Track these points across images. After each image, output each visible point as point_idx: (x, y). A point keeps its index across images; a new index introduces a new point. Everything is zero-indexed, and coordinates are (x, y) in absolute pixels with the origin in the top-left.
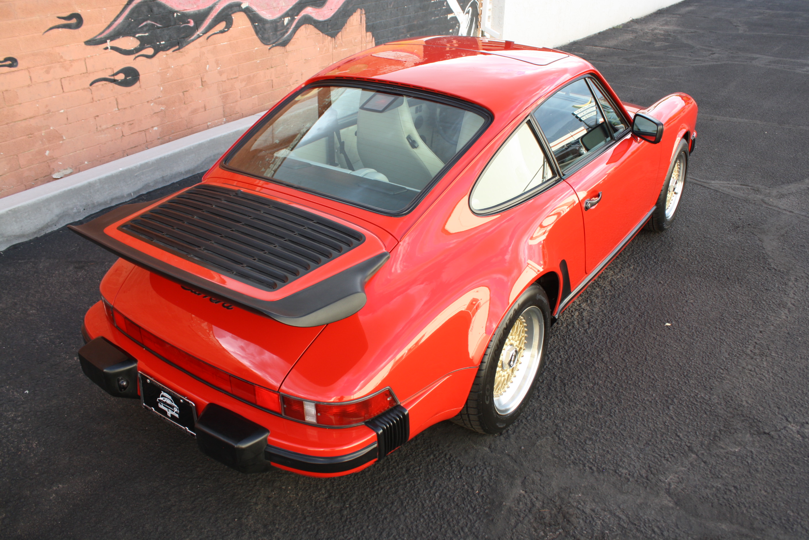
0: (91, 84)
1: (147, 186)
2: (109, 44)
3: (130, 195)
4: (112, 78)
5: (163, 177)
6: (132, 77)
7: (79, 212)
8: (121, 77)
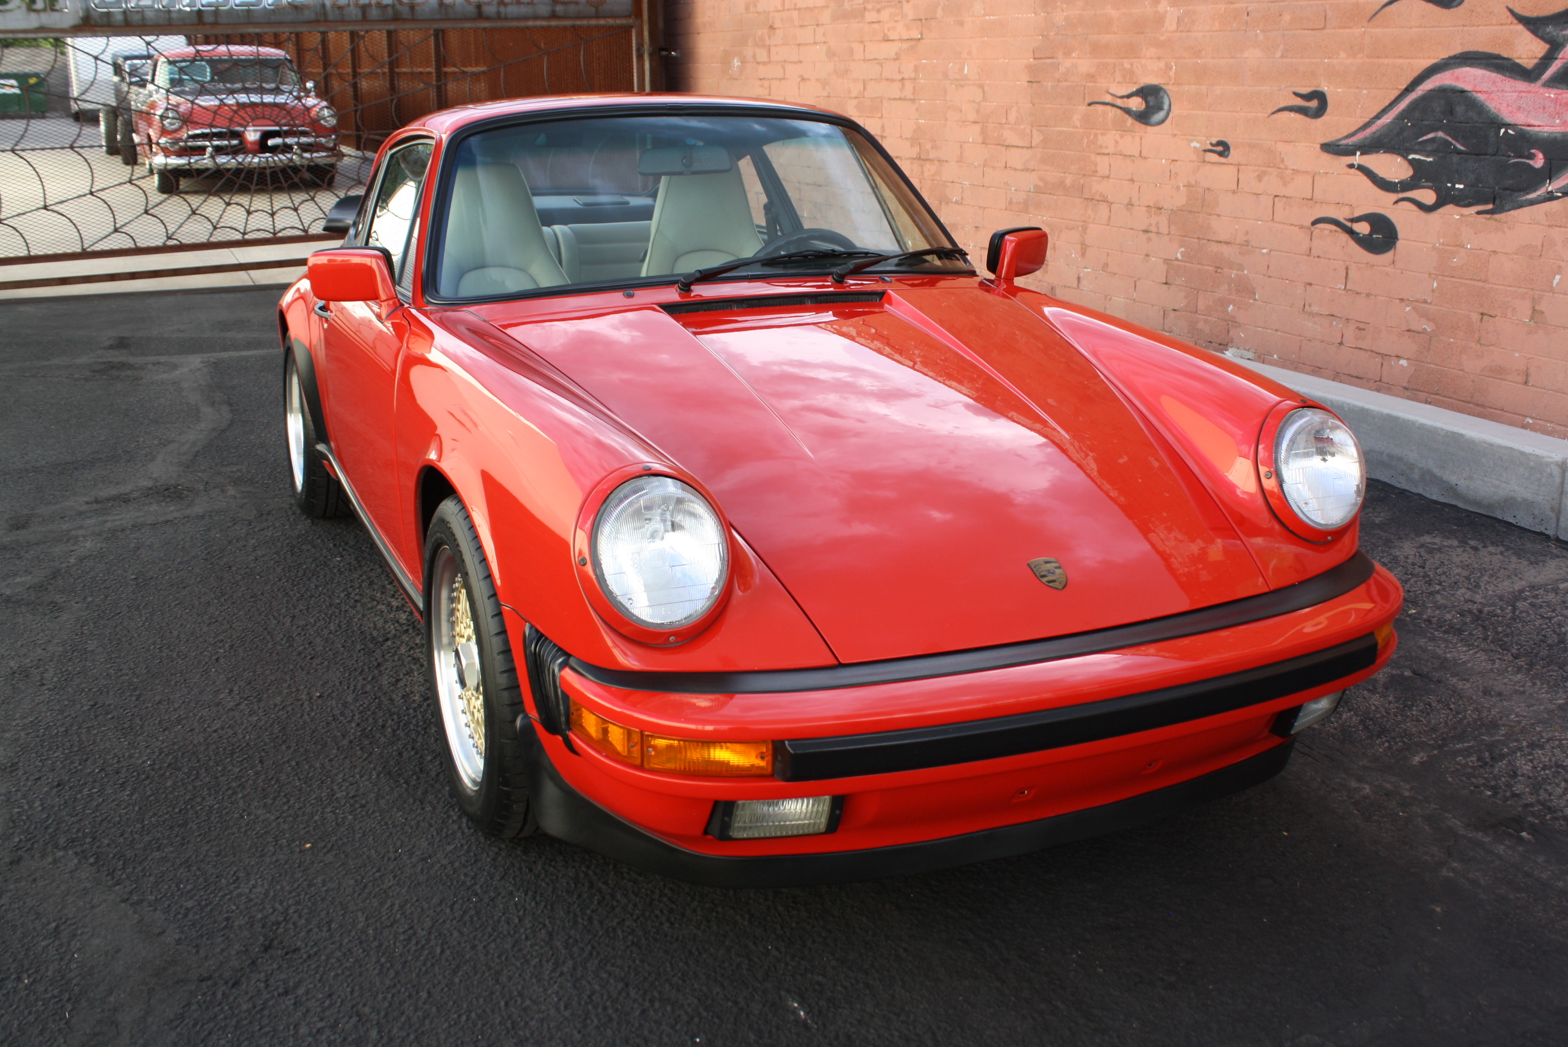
0: (1315, 223)
2: (1358, 159)
4: (1349, 224)
6: (1384, 237)
8: (1363, 228)
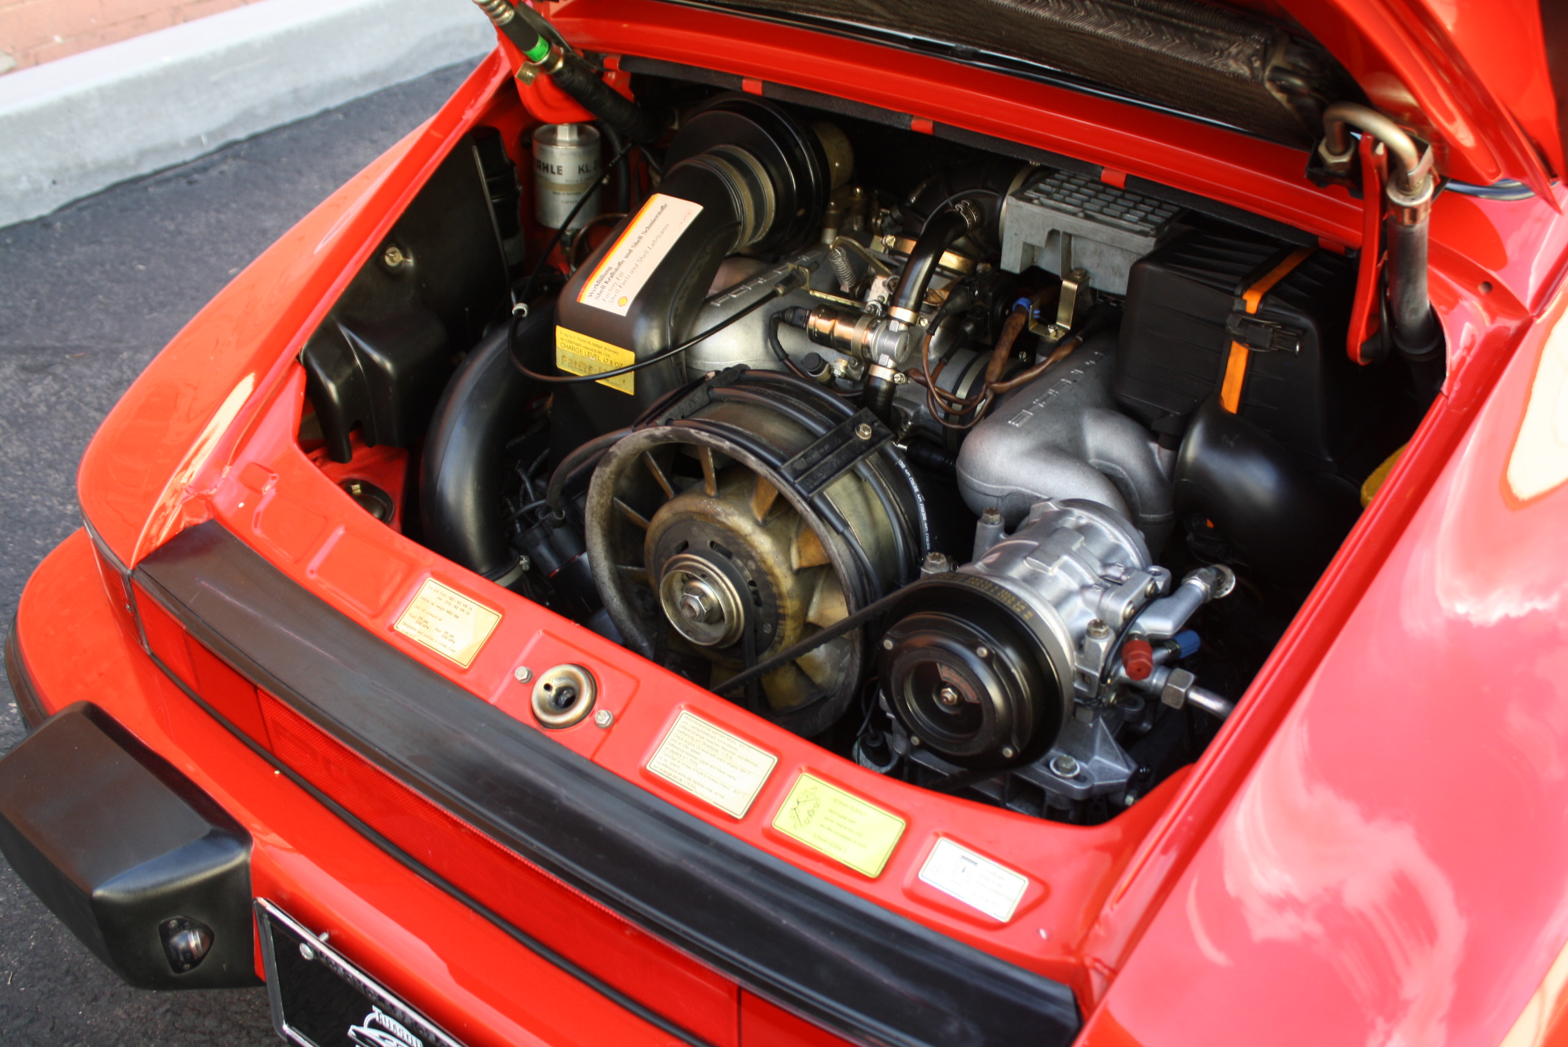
1: (248, 115)
3: (196, 141)
5: (296, 91)
7: (38, 190)
